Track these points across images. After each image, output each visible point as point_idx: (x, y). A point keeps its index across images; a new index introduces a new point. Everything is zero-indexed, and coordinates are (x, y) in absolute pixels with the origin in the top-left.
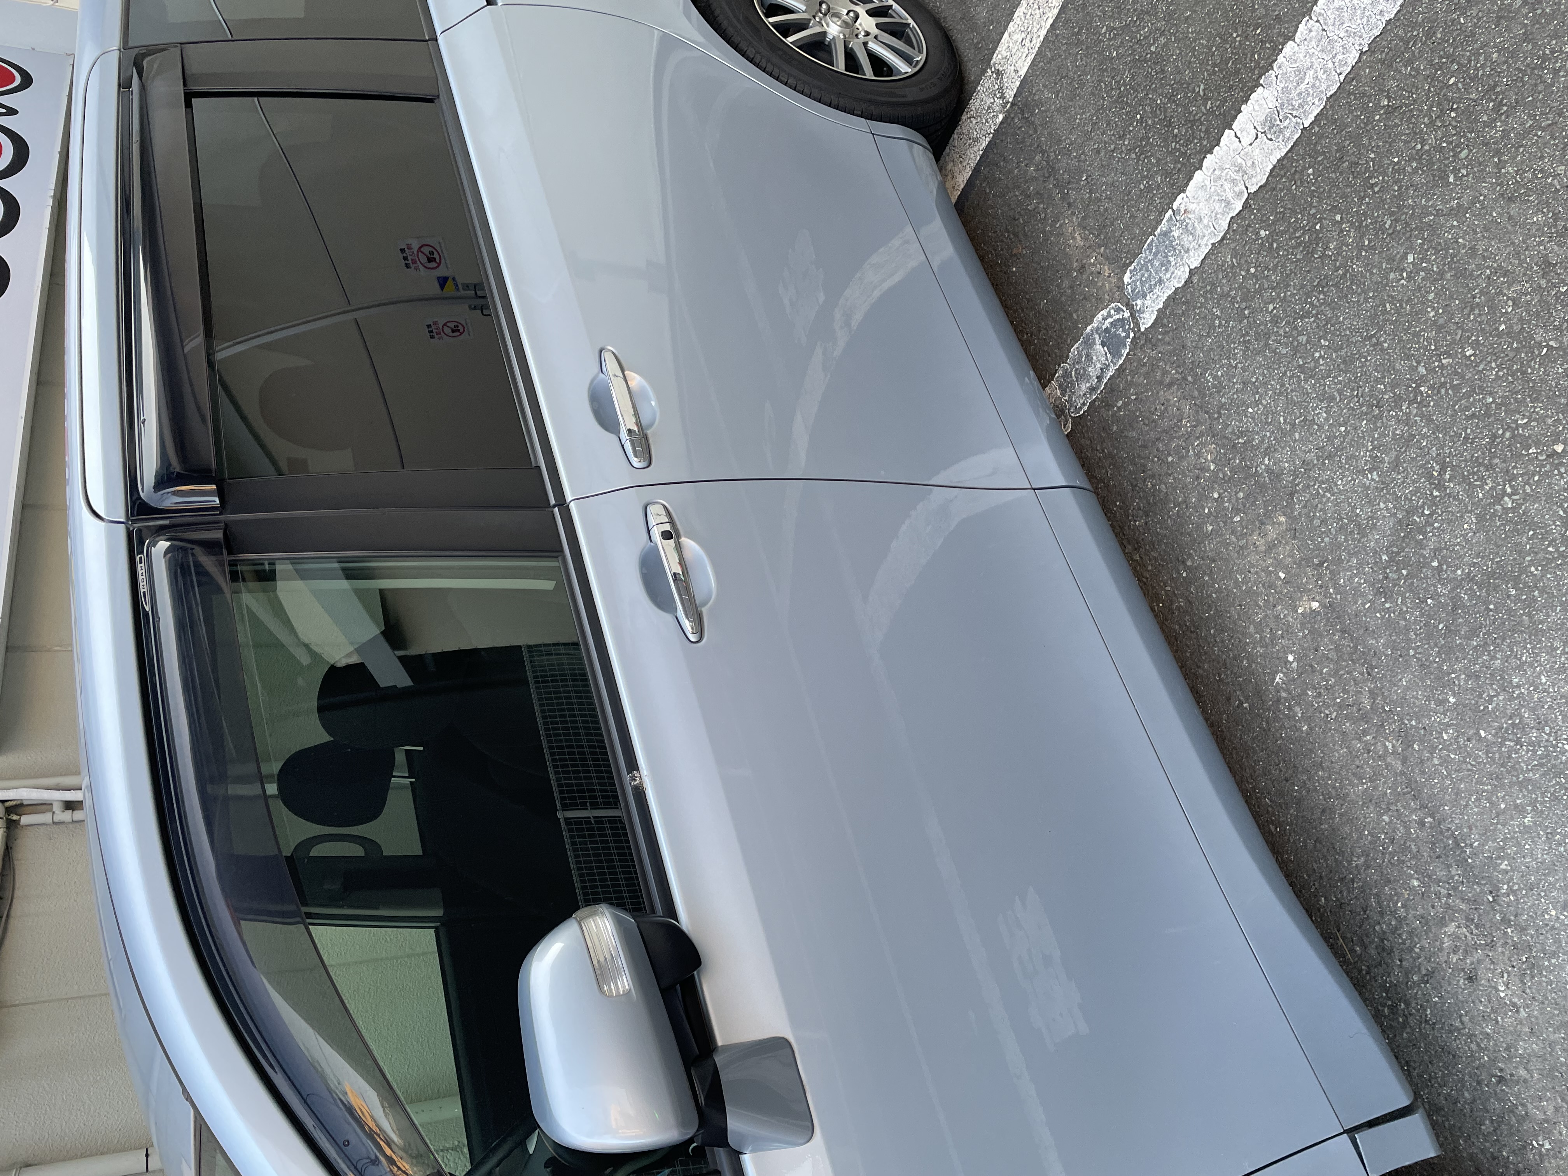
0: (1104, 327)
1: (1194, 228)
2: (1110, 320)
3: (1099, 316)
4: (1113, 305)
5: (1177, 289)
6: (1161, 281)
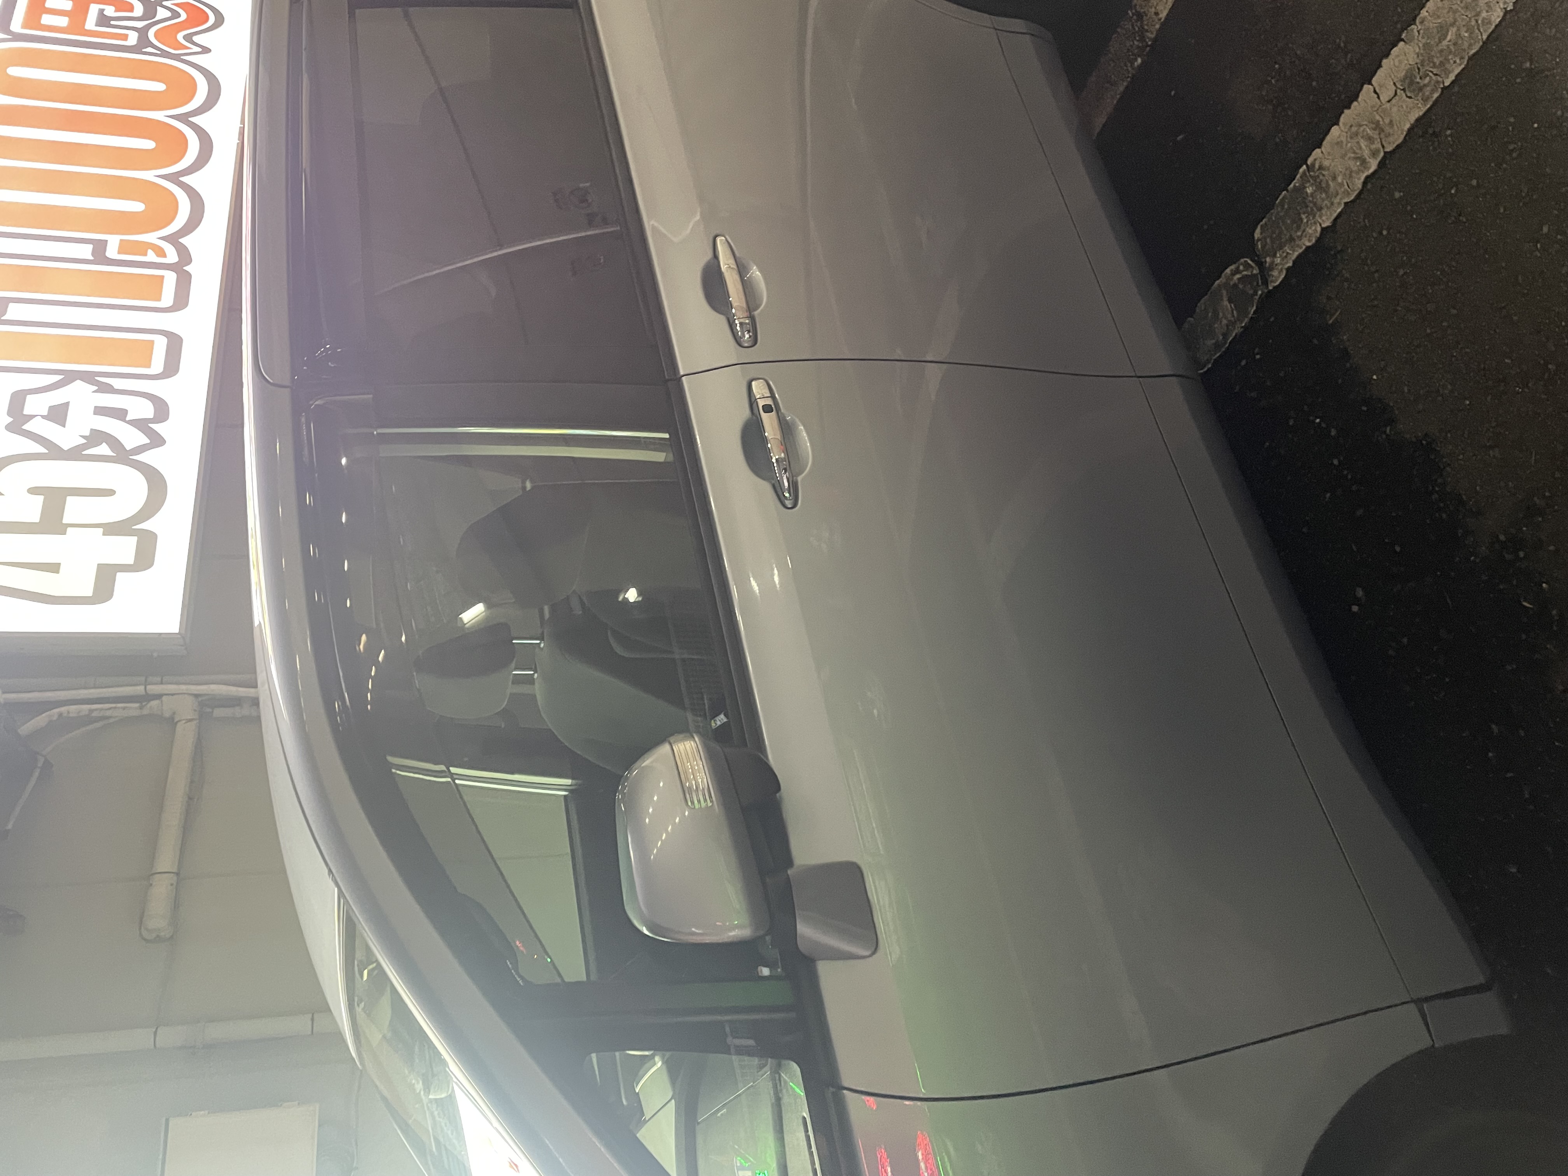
0: (1232, 283)
1: (1328, 185)
2: (1238, 276)
3: (1228, 271)
4: (1242, 261)
5: (1308, 248)
6: (1292, 239)
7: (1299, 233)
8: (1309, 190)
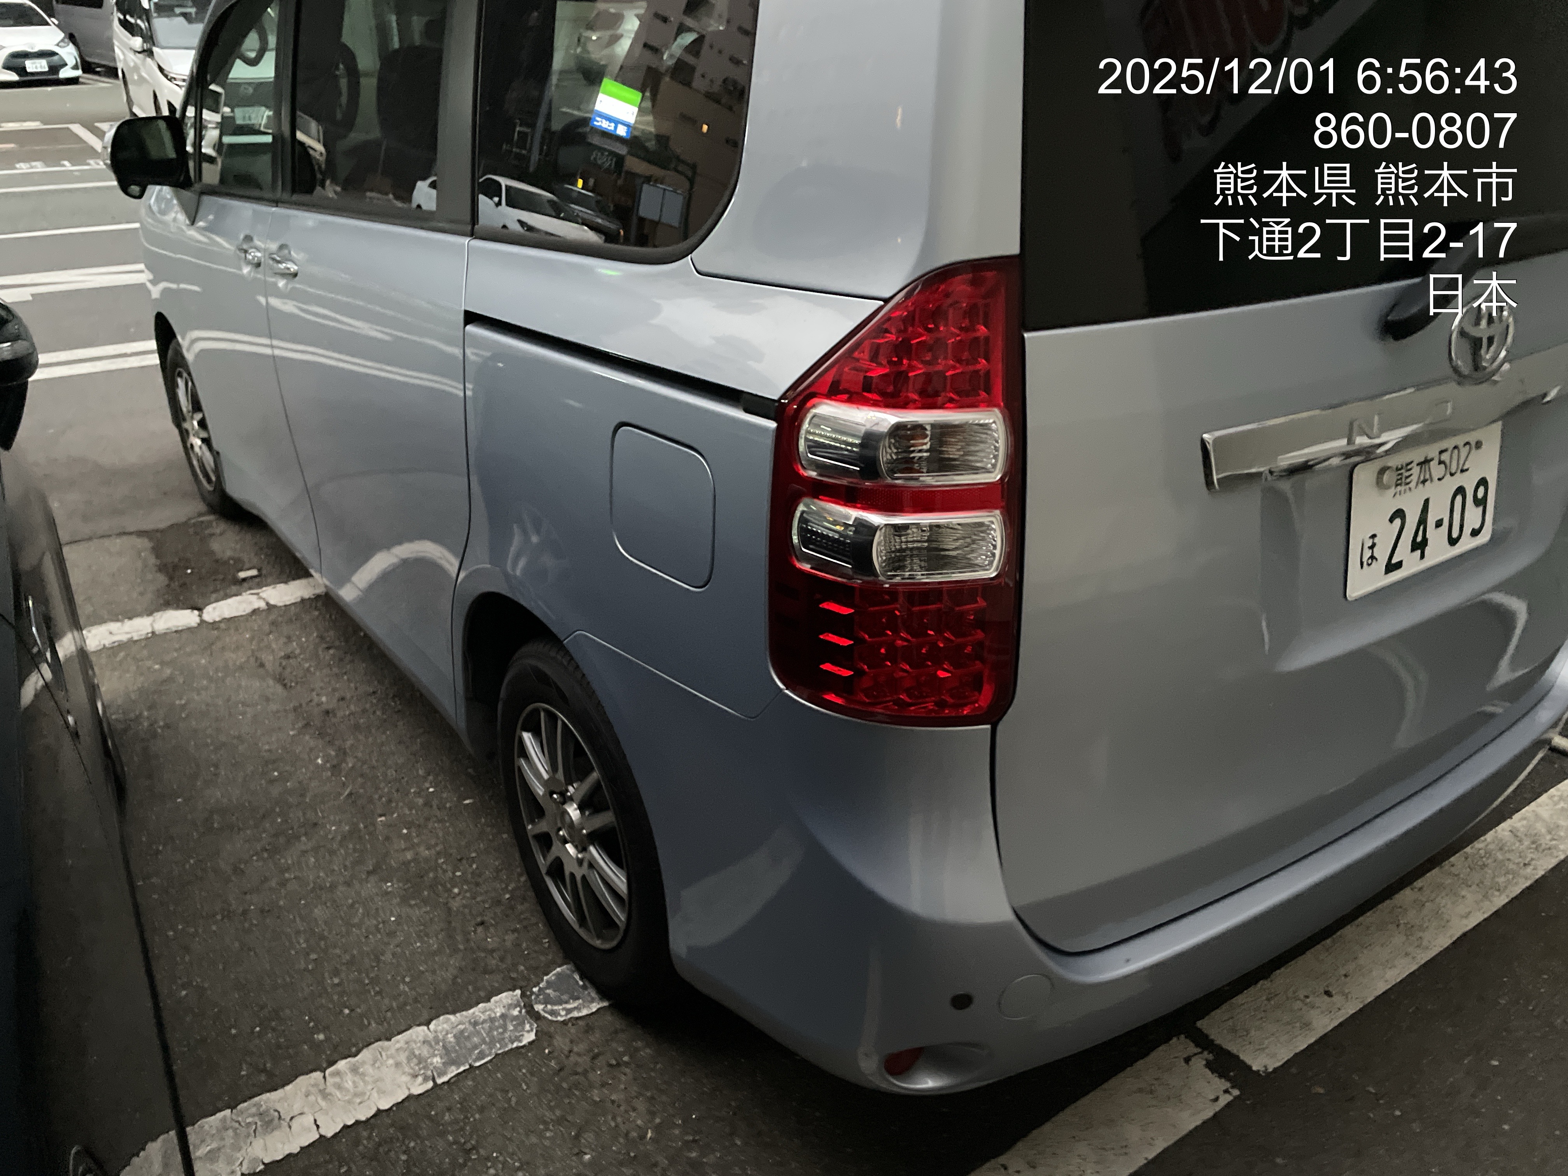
0: (581, 1001)
1: (409, 1060)
2: (569, 1006)
3: (585, 1012)
4: (559, 1019)
5: (454, 1012)
6: (475, 1024)
7: (461, 1027)
8: (437, 1061)
